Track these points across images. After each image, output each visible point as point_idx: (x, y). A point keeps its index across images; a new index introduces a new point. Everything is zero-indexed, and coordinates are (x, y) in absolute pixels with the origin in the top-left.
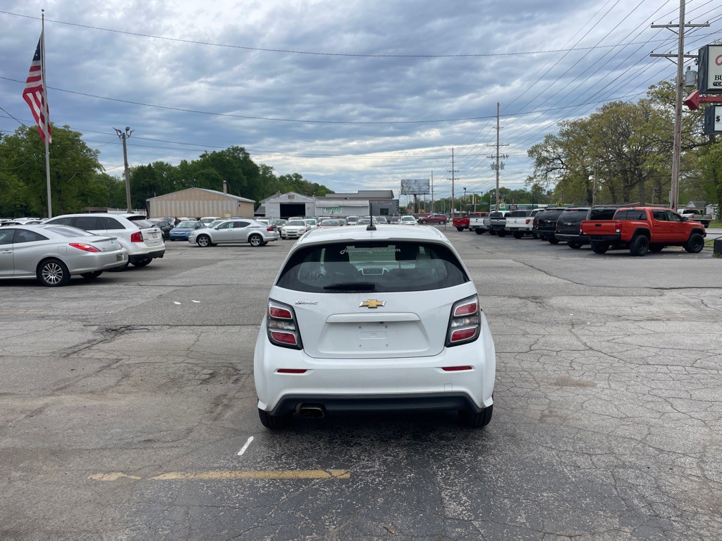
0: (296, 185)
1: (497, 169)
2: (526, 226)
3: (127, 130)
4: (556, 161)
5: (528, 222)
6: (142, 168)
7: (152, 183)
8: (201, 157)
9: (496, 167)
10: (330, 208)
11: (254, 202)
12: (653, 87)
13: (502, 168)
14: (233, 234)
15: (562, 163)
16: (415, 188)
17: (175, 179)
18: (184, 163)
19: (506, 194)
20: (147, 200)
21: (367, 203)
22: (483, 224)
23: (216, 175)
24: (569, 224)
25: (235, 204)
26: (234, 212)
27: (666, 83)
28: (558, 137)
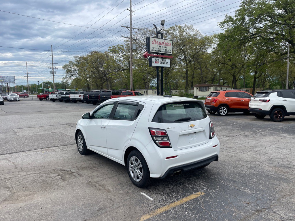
1: (53, 74)
2: (79, 98)
4: (74, 72)
5: (80, 96)
9: (53, 73)
12: (110, 47)
13: (55, 73)
15: (77, 73)
16: (7, 80)
19: (50, 84)
22: (56, 97)
24: (104, 97)
27: (114, 46)
28: (74, 62)
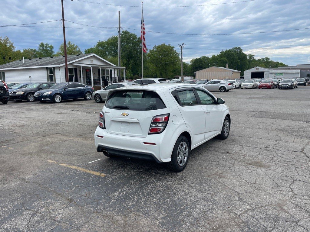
0: (266, 63)
3: (183, 44)
6: (197, 59)
7: (200, 65)
8: (220, 53)
10: (277, 74)
11: (241, 72)
14: (213, 86)
17: (210, 63)
18: (214, 56)
20: (195, 72)
21: (299, 71)
23: (226, 60)
25: (231, 73)
26: (230, 77)
